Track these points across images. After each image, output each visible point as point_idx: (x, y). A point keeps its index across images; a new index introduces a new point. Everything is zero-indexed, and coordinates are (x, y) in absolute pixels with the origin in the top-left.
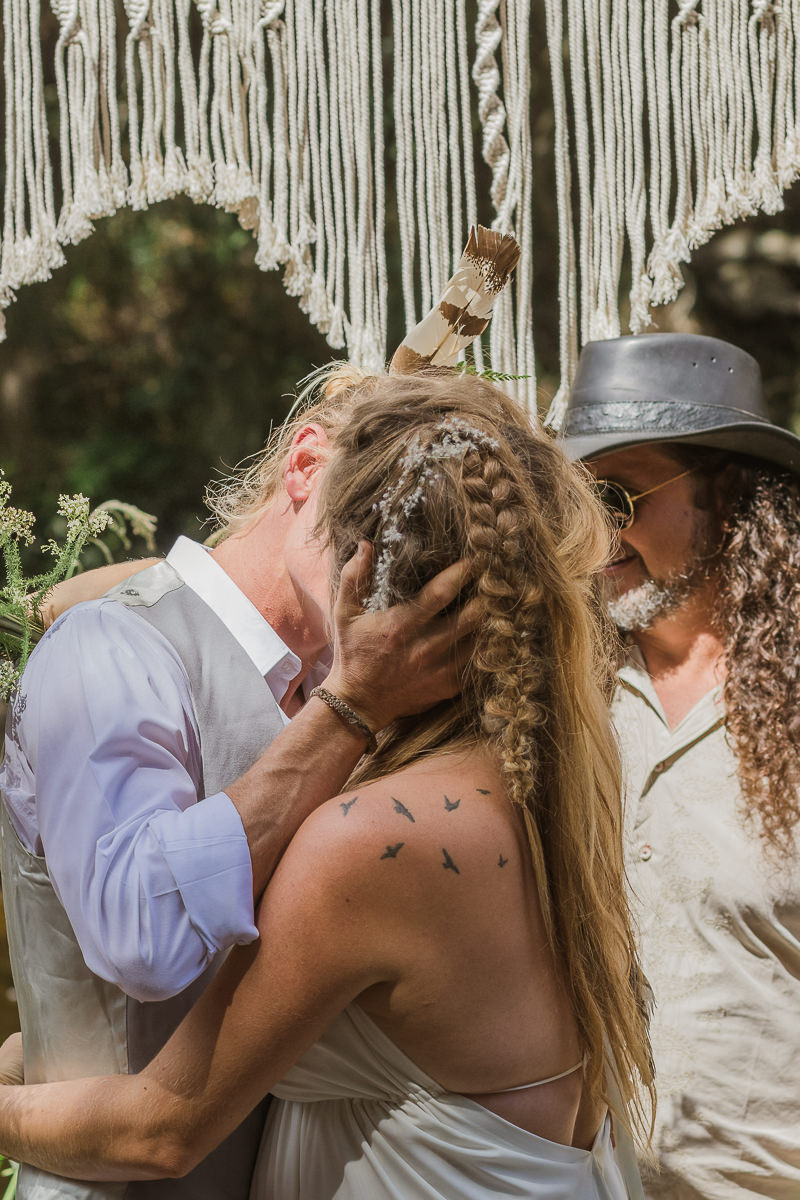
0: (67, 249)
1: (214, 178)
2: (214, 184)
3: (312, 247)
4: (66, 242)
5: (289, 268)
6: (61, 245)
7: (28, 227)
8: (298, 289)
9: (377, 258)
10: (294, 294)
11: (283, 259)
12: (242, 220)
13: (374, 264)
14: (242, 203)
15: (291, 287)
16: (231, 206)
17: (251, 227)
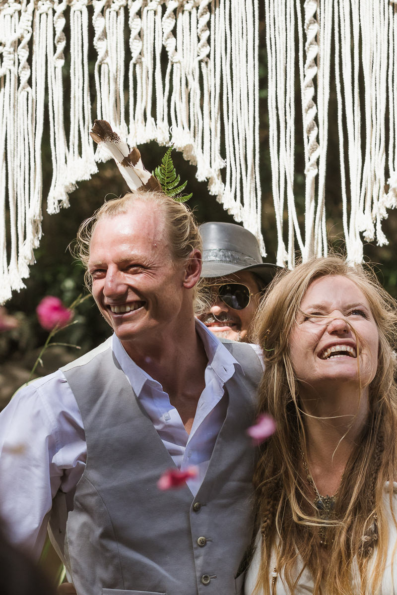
0: (99, 165)
1: (170, 134)
2: (171, 137)
3: (224, 170)
4: (99, 161)
5: (210, 181)
6: (97, 163)
7: (80, 153)
8: (215, 192)
9: (255, 179)
10: (213, 194)
11: (209, 176)
12: (185, 156)
13: (254, 182)
14: (185, 147)
15: (211, 190)
16: (179, 148)
17: (189, 159)
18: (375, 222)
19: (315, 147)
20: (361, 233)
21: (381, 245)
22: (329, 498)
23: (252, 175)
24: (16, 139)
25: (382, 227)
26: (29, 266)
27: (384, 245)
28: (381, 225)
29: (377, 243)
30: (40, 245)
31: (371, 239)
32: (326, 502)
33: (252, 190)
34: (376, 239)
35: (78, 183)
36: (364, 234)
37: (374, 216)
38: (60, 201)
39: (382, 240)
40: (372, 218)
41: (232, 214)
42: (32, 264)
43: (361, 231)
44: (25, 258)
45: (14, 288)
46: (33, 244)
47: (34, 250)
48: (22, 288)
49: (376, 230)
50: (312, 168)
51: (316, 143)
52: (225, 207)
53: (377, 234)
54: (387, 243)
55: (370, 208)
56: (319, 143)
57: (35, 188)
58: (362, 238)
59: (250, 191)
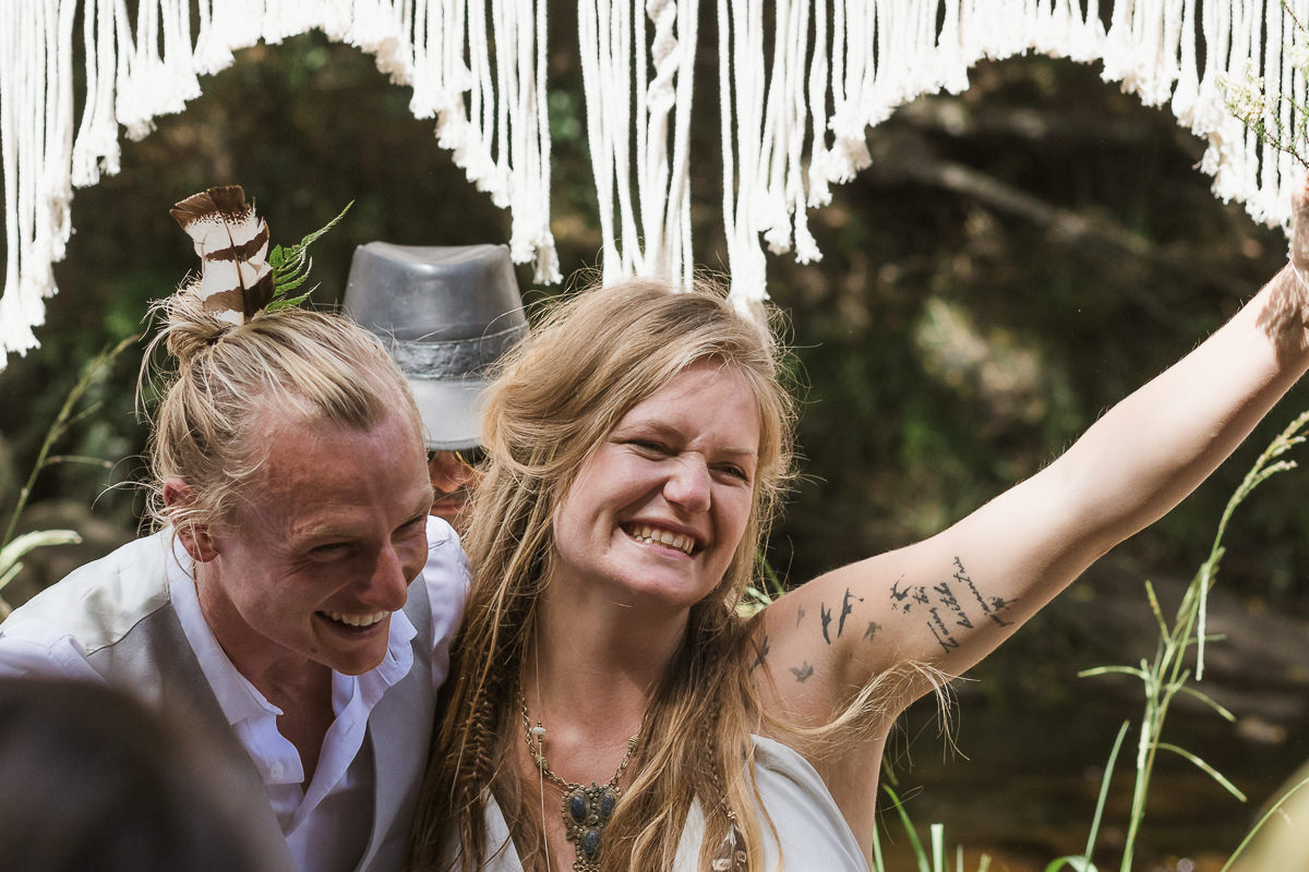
0: (204, 80)
1: (352, 14)
2: (352, 21)
3: (467, 97)
4: (203, 73)
5: (441, 117)
6: (198, 75)
7: (161, 54)
8: (452, 142)
9: (538, 113)
10: (446, 147)
11: (439, 108)
12: (380, 62)
13: (535, 119)
14: (381, 45)
15: (442, 137)
16: (369, 45)
17: (390, 70)
18: (792, 211)
19: (669, 46)
20: (761, 235)
21: (806, 262)
22: (598, 790)
23: (530, 106)
24: (18, 20)
25: (808, 222)
26: (44, 299)
27: (812, 262)
28: (806, 218)
29: (796, 255)
30: (66, 253)
31: (783, 248)
32: (592, 799)
33: (530, 137)
34: (793, 246)
35: (156, 119)
36: (767, 237)
37: (791, 198)
38: (100, 159)
39: (809, 251)
40: (786, 202)
41: (487, 190)
42: (49, 295)
43: (762, 230)
44: (35, 282)
45: (12, 348)
46: (51, 250)
47: (54, 265)
48: (30, 347)
49: (794, 228)
50: (662, 91)
51: (672, 38)
52: (470, 176)
53: (796, 237)
54: (818, 256)
55: (783, 180)
56: (677, 38)
57: (56, 128)
58: (764, 244)
59: (526, 140)
